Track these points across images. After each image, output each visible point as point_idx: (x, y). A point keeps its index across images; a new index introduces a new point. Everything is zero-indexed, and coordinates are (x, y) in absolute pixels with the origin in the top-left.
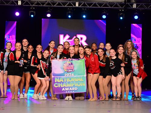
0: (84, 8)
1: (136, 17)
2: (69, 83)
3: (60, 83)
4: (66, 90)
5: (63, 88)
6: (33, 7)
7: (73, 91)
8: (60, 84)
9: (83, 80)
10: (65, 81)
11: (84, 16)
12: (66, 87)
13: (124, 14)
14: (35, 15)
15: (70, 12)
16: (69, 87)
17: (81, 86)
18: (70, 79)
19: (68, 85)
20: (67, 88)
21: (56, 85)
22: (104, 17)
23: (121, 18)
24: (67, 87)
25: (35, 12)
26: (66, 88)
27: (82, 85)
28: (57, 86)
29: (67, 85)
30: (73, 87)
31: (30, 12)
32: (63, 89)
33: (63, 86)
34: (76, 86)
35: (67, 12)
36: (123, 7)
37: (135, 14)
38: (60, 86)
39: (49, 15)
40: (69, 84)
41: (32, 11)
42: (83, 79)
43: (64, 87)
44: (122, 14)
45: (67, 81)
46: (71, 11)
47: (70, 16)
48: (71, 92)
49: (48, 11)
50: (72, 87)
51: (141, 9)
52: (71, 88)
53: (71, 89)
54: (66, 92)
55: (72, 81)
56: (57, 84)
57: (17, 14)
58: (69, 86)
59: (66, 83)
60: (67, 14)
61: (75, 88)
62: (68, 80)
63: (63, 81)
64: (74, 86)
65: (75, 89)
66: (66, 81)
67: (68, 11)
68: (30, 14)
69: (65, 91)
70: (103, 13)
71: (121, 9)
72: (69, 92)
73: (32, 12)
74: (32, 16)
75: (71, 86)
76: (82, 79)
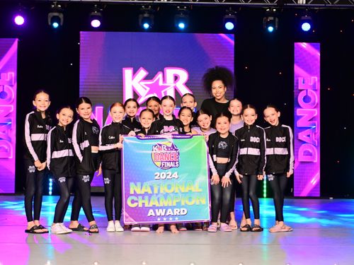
0: (182, 6)
1: (306, 27)
2: (166, 196)
3: (143, 196)
4: (158, 214)
5: (151, 211)
6: (57, 4)
7: (177, 219)
8: (143, 199)
9: (201, 190)
10: (156, 192)
11: (182, 26)
12: (158, 208)
13: (277, 20)
14: (62, 24)
15: (146, 15)
16: (167, 208)
17: (194, 204)
18: (169, 187)
19: (163, 203)
20: (160, 210)
21: (133, 202)
22: (229, 26)
23: (271, 29)
24: (162, 208)
25: (61, 16)
26: (157, 210)
27: (198, 203)
28: (135, 205)
29: (161, 202)
30: (175, 207)
31: (51, 15)
32: (151, 213)
33: (151, 205)
34: (183, 204)
35: (141, 16)
36: (275, 4)
37: (303, 18)
38: (143, 204)
39: (96, 23)
40: (166, 199)
41: (56, 14)
42: (200, 188)
43: (154, 208)
44: (271, 18)
45: (162, 191)
46: (150, 12)
47: (146, 26)
48: (171, 219)
49: (93, 14)
50: (173, 208)
51: (317, 6)
52: (170, 210)
53: (170, 212)
54: (159, 219)
55: (173, 192)
56: (135, 198)
57: (19, 20)
58: (166, 205)
59: (159, 196)
60: (140, 20)
61: (182, 209)
62: (164, 189)
63: (150, 192)
64: (179, 205)
65: (182, 213)
66: (159, 191)
67: (143, 12)
68: (49, 20)
69: (156, 217)
70: (227, 16)
71: (269, 7)
72: (165, 219)
73: (54, 17)
74: (56, 25)
75: (170, 205)
76: (197, 187)
